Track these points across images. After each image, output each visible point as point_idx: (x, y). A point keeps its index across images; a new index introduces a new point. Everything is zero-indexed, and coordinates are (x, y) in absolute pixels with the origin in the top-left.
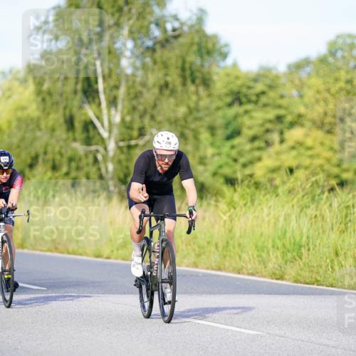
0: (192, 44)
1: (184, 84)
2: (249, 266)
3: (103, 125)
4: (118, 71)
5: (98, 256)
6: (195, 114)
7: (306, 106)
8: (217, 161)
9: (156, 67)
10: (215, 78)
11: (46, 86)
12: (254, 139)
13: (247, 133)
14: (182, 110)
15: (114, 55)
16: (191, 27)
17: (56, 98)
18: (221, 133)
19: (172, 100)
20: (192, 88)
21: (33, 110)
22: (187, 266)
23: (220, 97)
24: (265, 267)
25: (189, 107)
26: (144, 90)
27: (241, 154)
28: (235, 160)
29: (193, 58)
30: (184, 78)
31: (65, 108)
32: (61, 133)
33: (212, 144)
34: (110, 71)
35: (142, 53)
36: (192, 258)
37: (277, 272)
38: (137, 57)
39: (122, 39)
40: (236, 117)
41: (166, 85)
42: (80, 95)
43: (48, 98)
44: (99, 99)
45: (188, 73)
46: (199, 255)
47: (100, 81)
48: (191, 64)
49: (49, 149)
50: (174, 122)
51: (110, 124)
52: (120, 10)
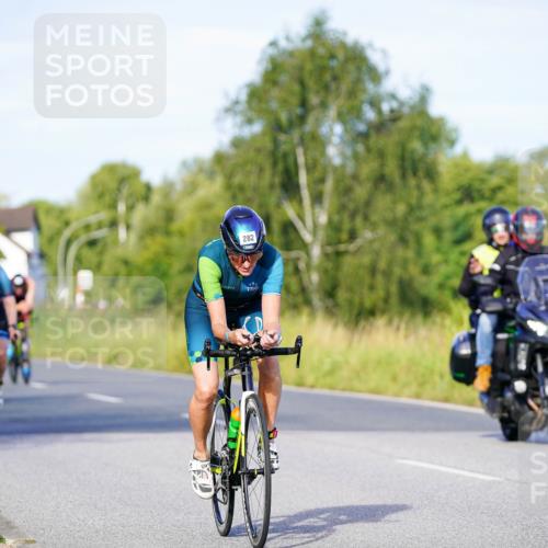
0: (413, 128)
1: (404, 176)
3: (305, 225)
4: (323, 161)
6: (418, 213)
8: (444, 270)
9: (371, 156)
10: (442, 169)
11: (237, 179)
14: (401, 209)
15: (316, 142)
16: (412, 108)
17: (249, 194)
18: (448, 236)
19: (389, 197)
20: (412, 182)
22: (410, 397)
23: (448, 194)
25: (409, 205)
26: (356, 185)
29: (416, 145)
30: (403, 169)
33: (438, 250)
34: (315, 161)
35: (353, 140)
36: (414, 388)
38: (347, 144)
39: (328, 122)
40: (467, 216)
41: (382, 178)
42: (278, 191)
44: (300, 195)
45: (408, 164)
46: (422, 385)
47: (302, 173)
48: (413, 152)
50: (391, 223)
51: (315, 225)
52: (326, 88)
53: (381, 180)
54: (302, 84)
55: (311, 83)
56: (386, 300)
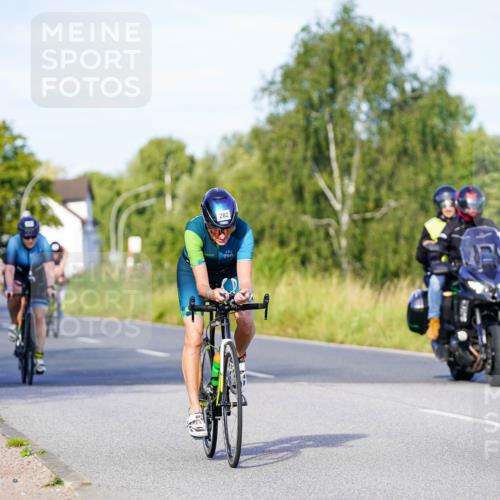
0: (433, 106)
1: (424, 151)
3: (335, 196)
4: (351, 136)
5: (331, 340)
9: (394, 132)
10: (459, 143)
11: (273, 153)
14: (422, 179)
15: (345, 118)
16: (433, 87)
17: (284, 165)
19: (411, 169)
20: (433, 155)
21: (259, 181)
23: (464, 166)
25: (430, 176)
26: (381, 158)
29: (436, 121)
30: (424, 144)
31: (294, 177)
32: (290, 205)
34: (344, 136)
35: (379, 117)
38: (373, 120)
39: (356, 101)
42: (310, 163)
43: (275, 167)
44: (331, 167)
45: (429, 138)
47: (332, 148)
48: (433, 128)
49: (277, 222)
50: (414, 193)
51: (344, 194)
52: (354, 69)
53: (404, 152)
54: (332, 66)
55: (339, 65)
56: (409, 264)
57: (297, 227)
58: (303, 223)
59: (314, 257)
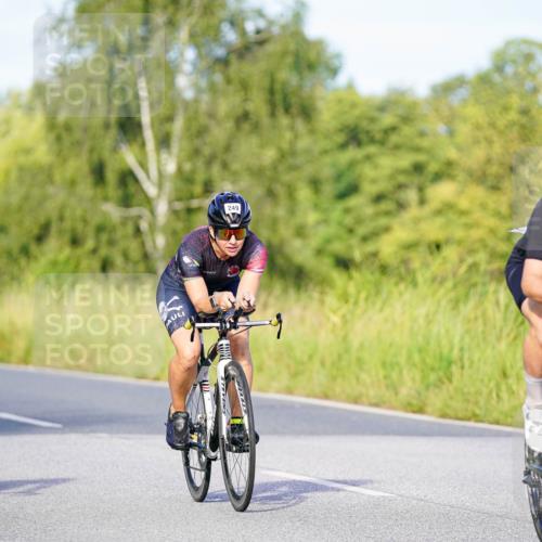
0: (284, 54)
1: (273, 114)
2: (372, 393)
3: (148, 176)
5: (142, 377)
6: (290, 161)
7: (460, 149)
8: (323, 232)
9: (231, 88)
10: (320, 105)
11: (62, 117)
12: (379, 198)
13: (369, 189)
14: (270, 155)
16: (284, 27)
17: (78, 135)
18: (329, 189)
19: (254, 140)
20: (284, 121)
21: (43, 154)
22: (278, 392)
23: (327, 136)
24: (396, 394)
25: (280, 150)
26: (212, 124)
27: (359, 221)
28: (351, 231)
29: (286, 75)
30: (272, 105)
31: (92, 151)
32: (86, 188)
33: (316, 207)
35: (209, 68)
36: (284, 380)
37: (414, 402)
38: (202, 73)
39: (177, 46)
40: (352, 164)
41: (245, 116)
42: (114, 132)
43: (64, 135)
45: (278, 97)
46: (295, 375)
47: (145, 110)
48: (285, 84)
49: (67, 214)
50: (257, 173)
51: (161, 174)
53: (244, 117)
57: (95, 220)
58: (105, 214)
59: (119, 260)
